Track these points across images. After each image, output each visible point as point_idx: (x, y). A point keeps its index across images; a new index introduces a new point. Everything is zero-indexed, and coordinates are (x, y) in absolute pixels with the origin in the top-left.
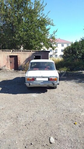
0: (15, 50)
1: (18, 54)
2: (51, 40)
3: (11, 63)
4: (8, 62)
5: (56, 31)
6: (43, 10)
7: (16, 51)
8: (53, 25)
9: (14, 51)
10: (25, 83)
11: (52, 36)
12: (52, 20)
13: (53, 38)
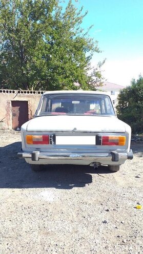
0: (22, 90)
1: (30, 99)
2: (94, 78)
3: (14, 115)
4: (8, 114)
5: (104, 62)
6: (81, 22)
7: (25, 92)
8: (98, 51)
9: (22, 92)
10: (22, 151)
11: (96, 71)
12: (96, 41)
13: (97, 75)
